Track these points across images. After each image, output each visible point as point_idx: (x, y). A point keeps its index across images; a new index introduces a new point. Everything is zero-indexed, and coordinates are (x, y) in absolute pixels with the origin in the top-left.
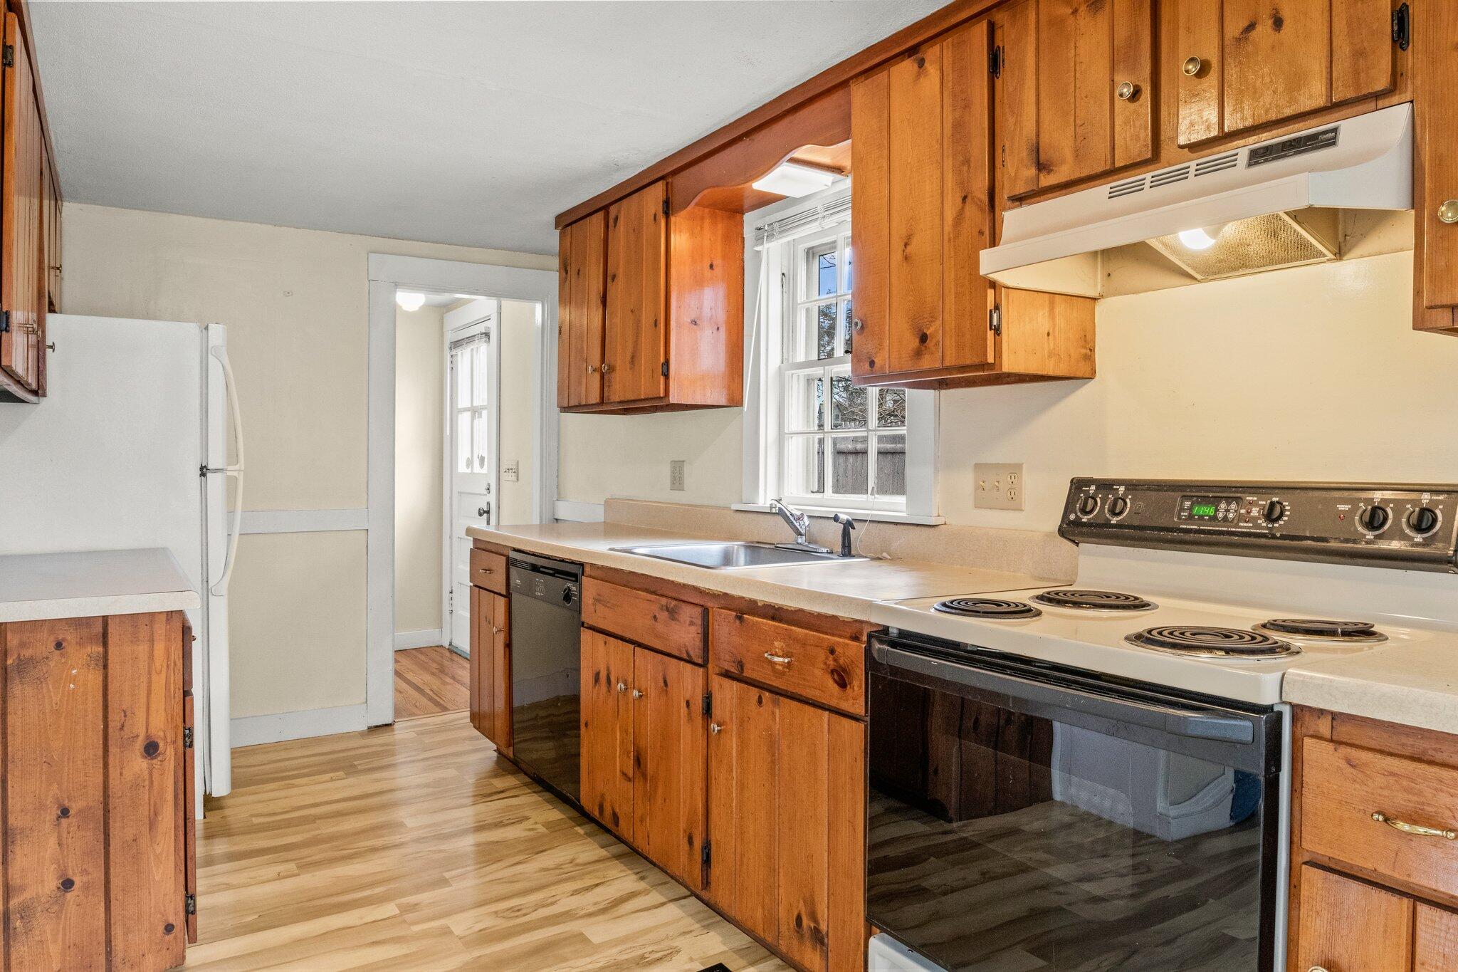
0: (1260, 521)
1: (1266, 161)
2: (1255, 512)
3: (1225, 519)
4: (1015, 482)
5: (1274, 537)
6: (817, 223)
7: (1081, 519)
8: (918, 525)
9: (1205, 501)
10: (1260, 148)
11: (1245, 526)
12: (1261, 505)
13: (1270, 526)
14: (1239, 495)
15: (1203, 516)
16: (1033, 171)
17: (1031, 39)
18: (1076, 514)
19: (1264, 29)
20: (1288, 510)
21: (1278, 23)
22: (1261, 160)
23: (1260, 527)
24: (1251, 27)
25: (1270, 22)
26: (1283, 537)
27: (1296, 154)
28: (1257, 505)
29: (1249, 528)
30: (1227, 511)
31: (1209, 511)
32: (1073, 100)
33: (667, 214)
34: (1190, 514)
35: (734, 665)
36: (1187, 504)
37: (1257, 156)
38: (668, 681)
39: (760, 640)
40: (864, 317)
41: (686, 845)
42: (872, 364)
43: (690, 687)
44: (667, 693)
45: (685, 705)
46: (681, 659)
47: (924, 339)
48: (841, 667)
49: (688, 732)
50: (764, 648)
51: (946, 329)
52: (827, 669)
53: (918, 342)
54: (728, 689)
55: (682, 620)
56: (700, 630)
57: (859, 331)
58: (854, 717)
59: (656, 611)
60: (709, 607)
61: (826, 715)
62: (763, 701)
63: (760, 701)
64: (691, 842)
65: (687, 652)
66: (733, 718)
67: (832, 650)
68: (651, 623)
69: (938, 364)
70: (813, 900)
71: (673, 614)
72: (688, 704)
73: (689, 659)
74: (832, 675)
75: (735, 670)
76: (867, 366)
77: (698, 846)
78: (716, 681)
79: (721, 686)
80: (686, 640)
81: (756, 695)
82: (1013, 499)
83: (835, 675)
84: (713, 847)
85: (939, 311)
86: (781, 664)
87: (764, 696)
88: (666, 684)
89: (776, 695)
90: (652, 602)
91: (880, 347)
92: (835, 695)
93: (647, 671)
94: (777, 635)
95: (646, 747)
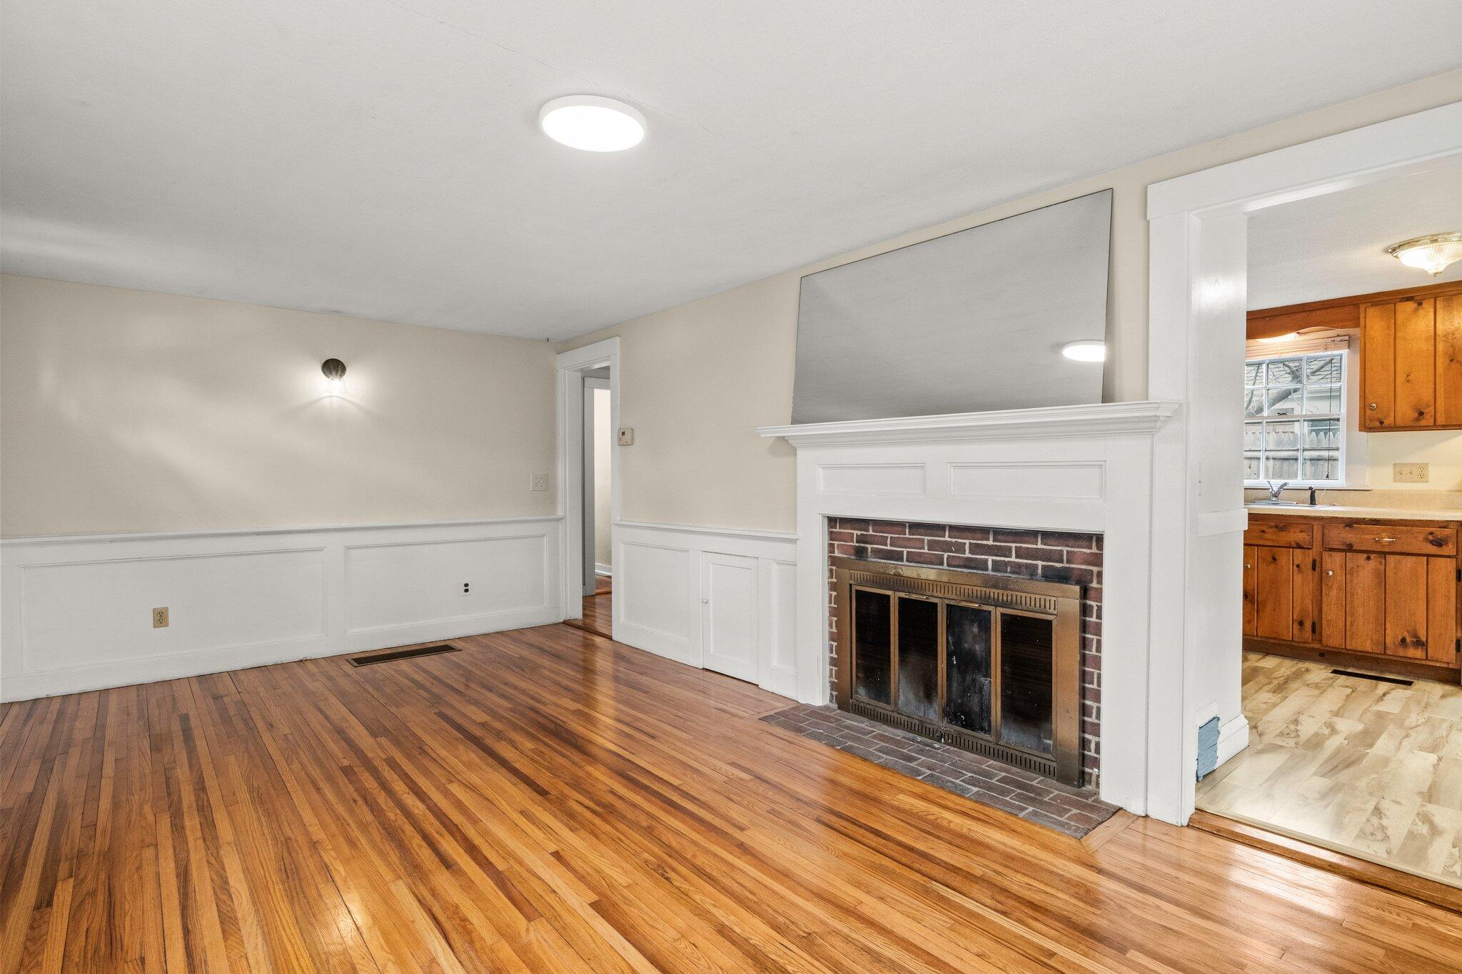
4: (1423, 471)
8: (1357, 490)
35: (1344, 545)
38: (1277, 558)
39: (1368, 534)
40: (1376, 403)
41: (1296, 626)
42: (1382, 423)
43: (1300, 559)
44: (1276, 563)
45: (1295, 566)
46: (1291, 548)
47: (1421, 414)
48: (1438, 539)
49: (1298, 578)
50: (1373, 536)
51: (1438, 410)
52: (1426, 540)
53: (1417, 415)
54: (1338, 557)
55: (1292, 531)
56: (1311, 534)
57: (1372, 409)
58: (1449, 557)
59: (1265, 529)
60: (1315, 523)
61: (1425, 558)
62: (1372, 557)
63: (1368, 558)
64: (1301, 623)
65: (1297, 544)
66: (1342, 568)
67: (1431, 533)
68: (1259, 534)
69: (1432, 424)
70: (1415, 630)
71: (1282, 529)
72: (1298, 566)
73: (1299, 547)
74: (1431, 542)
75: (1346, 548)
76: (1378, 424)
77: (1308, 625)
78: (1326, 554)
79: (1331, 556)
80: (1297, 540)
81: (1365, 556)
82: (1422, 477)
83: (1434, 543)
84: (1324, 623)
85: (1433, 403)
86: (1388, 542)
87: (1372, 556)
88: (1274, 559)
89: (1384, 554)
90: (1261, 525)
91: (1388, 416)
92: (1433, 549)
93: (1254, 555)
94: (1384, 531)
95: (1254, 589)
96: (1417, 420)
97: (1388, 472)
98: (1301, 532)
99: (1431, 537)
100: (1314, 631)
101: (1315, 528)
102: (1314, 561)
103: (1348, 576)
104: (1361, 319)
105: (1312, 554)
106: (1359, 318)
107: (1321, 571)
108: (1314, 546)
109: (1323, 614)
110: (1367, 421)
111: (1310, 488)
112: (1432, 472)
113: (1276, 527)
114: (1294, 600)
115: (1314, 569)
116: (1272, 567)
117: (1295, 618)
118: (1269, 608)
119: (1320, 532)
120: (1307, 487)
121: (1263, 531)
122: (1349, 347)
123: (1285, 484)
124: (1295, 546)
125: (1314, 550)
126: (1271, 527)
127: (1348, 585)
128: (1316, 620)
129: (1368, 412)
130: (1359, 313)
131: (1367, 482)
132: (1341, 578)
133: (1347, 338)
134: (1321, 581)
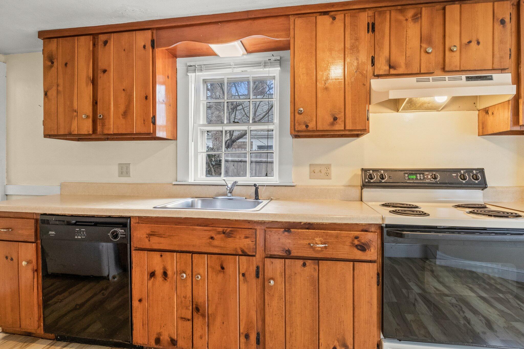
0: (432, 179)
1: (472, 80)
2: (429, 177)
3: (420, 179)
4: (328, 170)
5: (437, 183)
6: (230, 69)
7: (371, 181)
8: (286, 186)
9: (412, 174)
10: (470, 77)
11: (427, 181)
12: (430, 175)
13: (435, 180)
14: (423, 172)
15: (413, 179)
16: (387, 68)
17: (388, 24)
18: (368, 180)
19: (474, 44)
20: (439, 176)
21: (478, 43)
22: (470, 80)
23: (432, 181)
24: (470, 42)
25: (476, 42)
26: (440, 183)
27: (481, 80)
28: (429, 175)
29: (429, 181)
30: (420, 177)
31: (414, 177)
32: (405, 48)
33: (153, 47)
34: (408, 178)
35: (283, 252)
36: (406, 175)
37: (468, 79)
38: (225, 267)
39: (304, 239)
40: (303, 108)
41: (243, 340)
42: (307, 126)
43: (245, 267)
44: (224, 272)
45: (241, 275)
46: (236, 255)
47: (335, 119)
48: (363, 243)
49: (244, 287)
50: (308, 242)
51: (347, 116)
52: (353, 245)
53: (332, 120)
54: (278, 263)
55: (238, 237)
56: (254, 240)
57: (300, 114)
58: (371, 262)
59: (213, 235)
60: (258, 227)
61: (352, 263)
62: (307, 264)
63: (304, 265)
64: (247, 336)
65: (243, 251)
66: (282, 275)
67: (357, 238)
68: (208, 241)
69: (343, 129)
70: (344, 339)
71: (228, 234)
72: (244, 275)
73: (244, 254)
74: (356, 246)
75: (284, 254)
76: (304, 127)
77: (253, 337)
78: (268, 261)
79: (272, 263)
80: (242, 246)
81: (301, 262)
82: (328, 176)
83: (359, 247)
84: (267, 335)
85: (343, 110)
86: (320, 247)
87: (308, 262)
88: (223, 268)
89: (317, 260)
90: (209, 231)
91: (312, 120)
92: (359, 255)
93: (204, 264)
94: (317, 235)
95: (205, 301)
96: (332, 124)
97: (306, 170)
98: (246, 237)
99: (356, 242)
100: (258, 342)
101: (258, 233)
102: (258, 268)
103: (287, 285)
104: (291, 30)
105: (256, 261)
106: (289, 29)
107: (264, 278)
108: (257, 252)
109: (266, 326)
110: (297, 124)
111: (255, 185)
112: (334, 171)
113: (224, 233)
114: (241, 312)
115: (257, 276)
116: (221, 276)
117: (241, 331)
118: (219, 319)
119: (262, 237)
120: (253, 183)
121: (212, 238)
122: (280, 65)
123: (236, 182)
124: (240, 253)
125: (258, 256)
126: (219, 233)
127: (287, 293)
128: (260, 331)
129: (297, 116)
130: (289, 24)
131: (292, 179)
132: (281, 287)
133: (279, 58)
134: (264, 290)
